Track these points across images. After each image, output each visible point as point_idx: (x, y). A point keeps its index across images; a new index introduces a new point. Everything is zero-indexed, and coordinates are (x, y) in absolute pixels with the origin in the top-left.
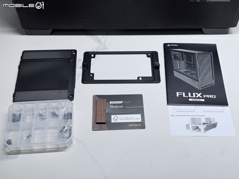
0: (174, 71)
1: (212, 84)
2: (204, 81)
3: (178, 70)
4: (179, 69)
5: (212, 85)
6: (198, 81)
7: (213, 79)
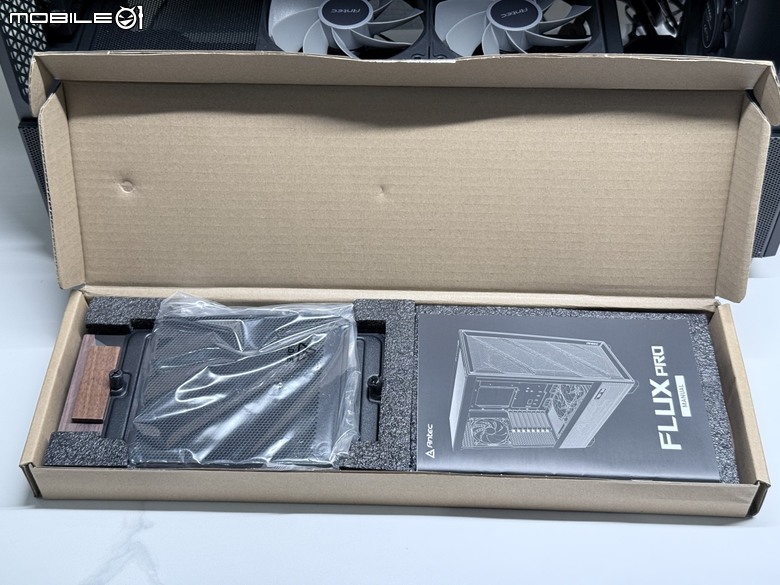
0: (561, 447)
1: (603, 347)
2: (597, 368)
3: (559, 436)
4: (553, 432)
5: (609, 350)
6: (597, 384)
7: (585, 343)
